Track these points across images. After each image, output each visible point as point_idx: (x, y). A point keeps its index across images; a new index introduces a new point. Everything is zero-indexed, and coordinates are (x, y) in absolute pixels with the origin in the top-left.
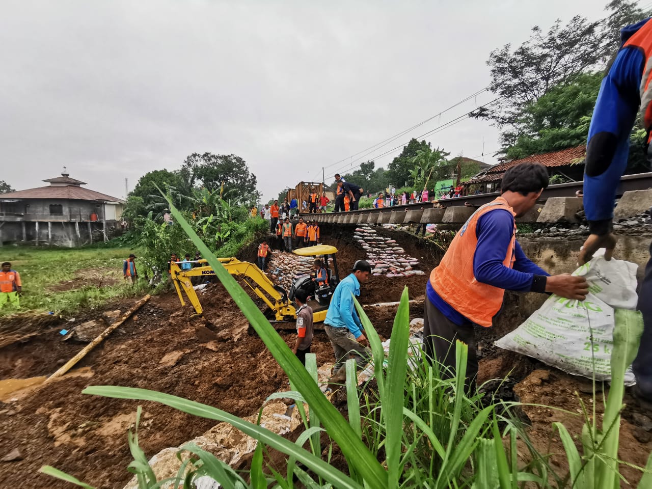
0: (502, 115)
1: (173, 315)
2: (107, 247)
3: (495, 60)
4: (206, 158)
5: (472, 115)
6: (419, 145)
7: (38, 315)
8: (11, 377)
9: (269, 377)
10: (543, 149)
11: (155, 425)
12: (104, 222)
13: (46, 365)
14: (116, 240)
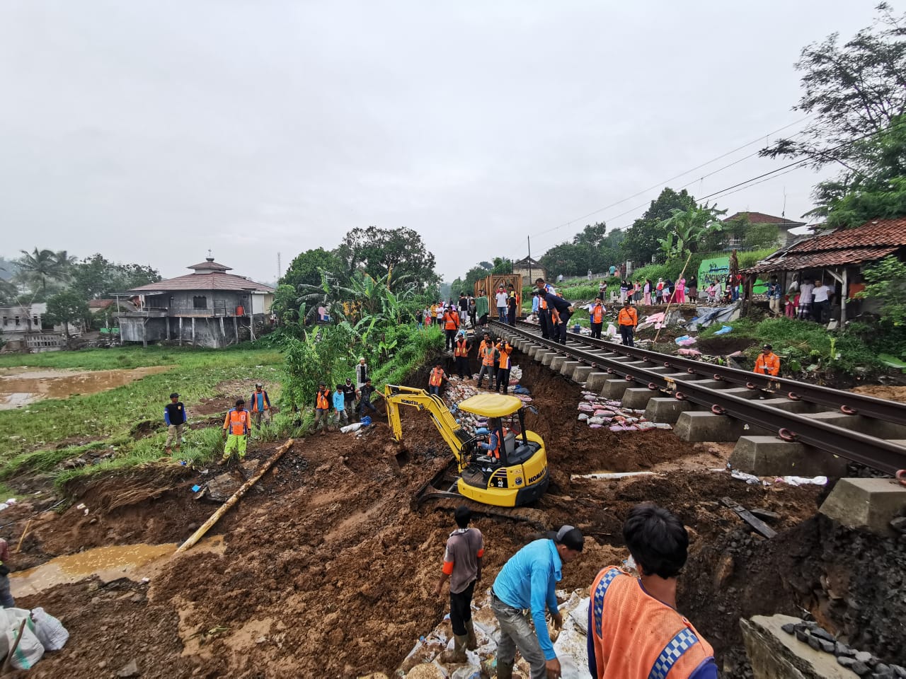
0: (821, 148)
1: (319, 469)
2: (254, 348)
3: (811, 58)
4: (369, 234)
5: (765, 152)
6: (676, 197)
7: (170, 465)
8: (142, 541)
9: (429, 594)
10: (895, 210)
11: (287, 642)
12: (251, 317)
13: (177, 529)
14: (264, 340)
